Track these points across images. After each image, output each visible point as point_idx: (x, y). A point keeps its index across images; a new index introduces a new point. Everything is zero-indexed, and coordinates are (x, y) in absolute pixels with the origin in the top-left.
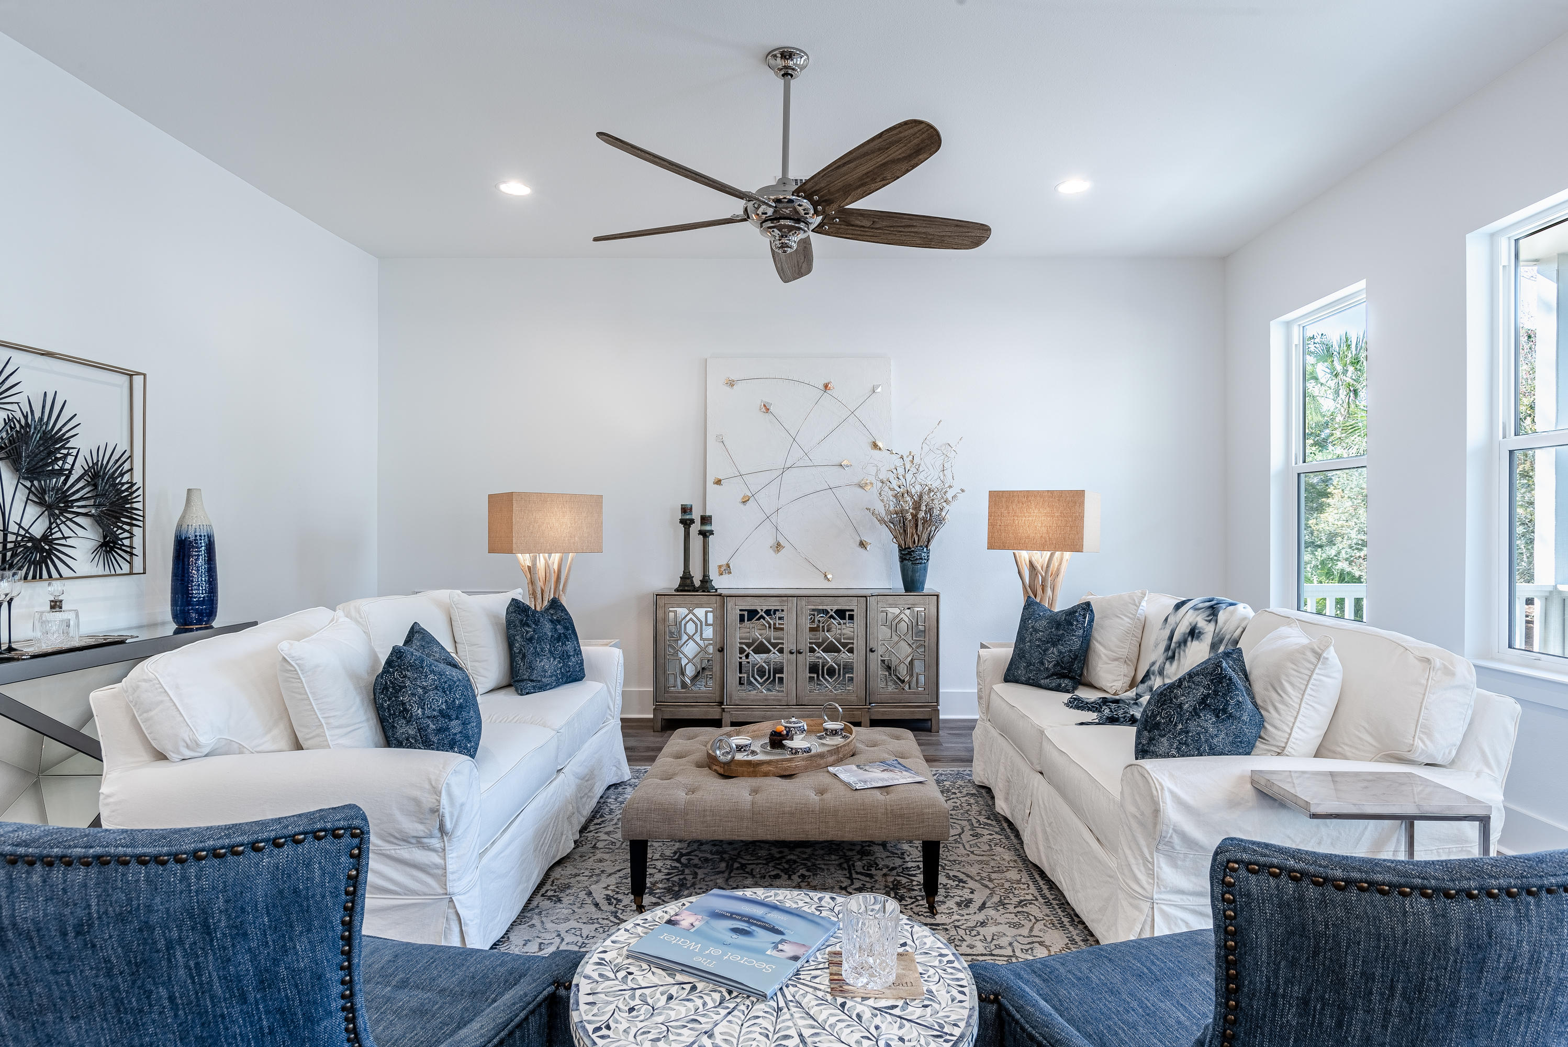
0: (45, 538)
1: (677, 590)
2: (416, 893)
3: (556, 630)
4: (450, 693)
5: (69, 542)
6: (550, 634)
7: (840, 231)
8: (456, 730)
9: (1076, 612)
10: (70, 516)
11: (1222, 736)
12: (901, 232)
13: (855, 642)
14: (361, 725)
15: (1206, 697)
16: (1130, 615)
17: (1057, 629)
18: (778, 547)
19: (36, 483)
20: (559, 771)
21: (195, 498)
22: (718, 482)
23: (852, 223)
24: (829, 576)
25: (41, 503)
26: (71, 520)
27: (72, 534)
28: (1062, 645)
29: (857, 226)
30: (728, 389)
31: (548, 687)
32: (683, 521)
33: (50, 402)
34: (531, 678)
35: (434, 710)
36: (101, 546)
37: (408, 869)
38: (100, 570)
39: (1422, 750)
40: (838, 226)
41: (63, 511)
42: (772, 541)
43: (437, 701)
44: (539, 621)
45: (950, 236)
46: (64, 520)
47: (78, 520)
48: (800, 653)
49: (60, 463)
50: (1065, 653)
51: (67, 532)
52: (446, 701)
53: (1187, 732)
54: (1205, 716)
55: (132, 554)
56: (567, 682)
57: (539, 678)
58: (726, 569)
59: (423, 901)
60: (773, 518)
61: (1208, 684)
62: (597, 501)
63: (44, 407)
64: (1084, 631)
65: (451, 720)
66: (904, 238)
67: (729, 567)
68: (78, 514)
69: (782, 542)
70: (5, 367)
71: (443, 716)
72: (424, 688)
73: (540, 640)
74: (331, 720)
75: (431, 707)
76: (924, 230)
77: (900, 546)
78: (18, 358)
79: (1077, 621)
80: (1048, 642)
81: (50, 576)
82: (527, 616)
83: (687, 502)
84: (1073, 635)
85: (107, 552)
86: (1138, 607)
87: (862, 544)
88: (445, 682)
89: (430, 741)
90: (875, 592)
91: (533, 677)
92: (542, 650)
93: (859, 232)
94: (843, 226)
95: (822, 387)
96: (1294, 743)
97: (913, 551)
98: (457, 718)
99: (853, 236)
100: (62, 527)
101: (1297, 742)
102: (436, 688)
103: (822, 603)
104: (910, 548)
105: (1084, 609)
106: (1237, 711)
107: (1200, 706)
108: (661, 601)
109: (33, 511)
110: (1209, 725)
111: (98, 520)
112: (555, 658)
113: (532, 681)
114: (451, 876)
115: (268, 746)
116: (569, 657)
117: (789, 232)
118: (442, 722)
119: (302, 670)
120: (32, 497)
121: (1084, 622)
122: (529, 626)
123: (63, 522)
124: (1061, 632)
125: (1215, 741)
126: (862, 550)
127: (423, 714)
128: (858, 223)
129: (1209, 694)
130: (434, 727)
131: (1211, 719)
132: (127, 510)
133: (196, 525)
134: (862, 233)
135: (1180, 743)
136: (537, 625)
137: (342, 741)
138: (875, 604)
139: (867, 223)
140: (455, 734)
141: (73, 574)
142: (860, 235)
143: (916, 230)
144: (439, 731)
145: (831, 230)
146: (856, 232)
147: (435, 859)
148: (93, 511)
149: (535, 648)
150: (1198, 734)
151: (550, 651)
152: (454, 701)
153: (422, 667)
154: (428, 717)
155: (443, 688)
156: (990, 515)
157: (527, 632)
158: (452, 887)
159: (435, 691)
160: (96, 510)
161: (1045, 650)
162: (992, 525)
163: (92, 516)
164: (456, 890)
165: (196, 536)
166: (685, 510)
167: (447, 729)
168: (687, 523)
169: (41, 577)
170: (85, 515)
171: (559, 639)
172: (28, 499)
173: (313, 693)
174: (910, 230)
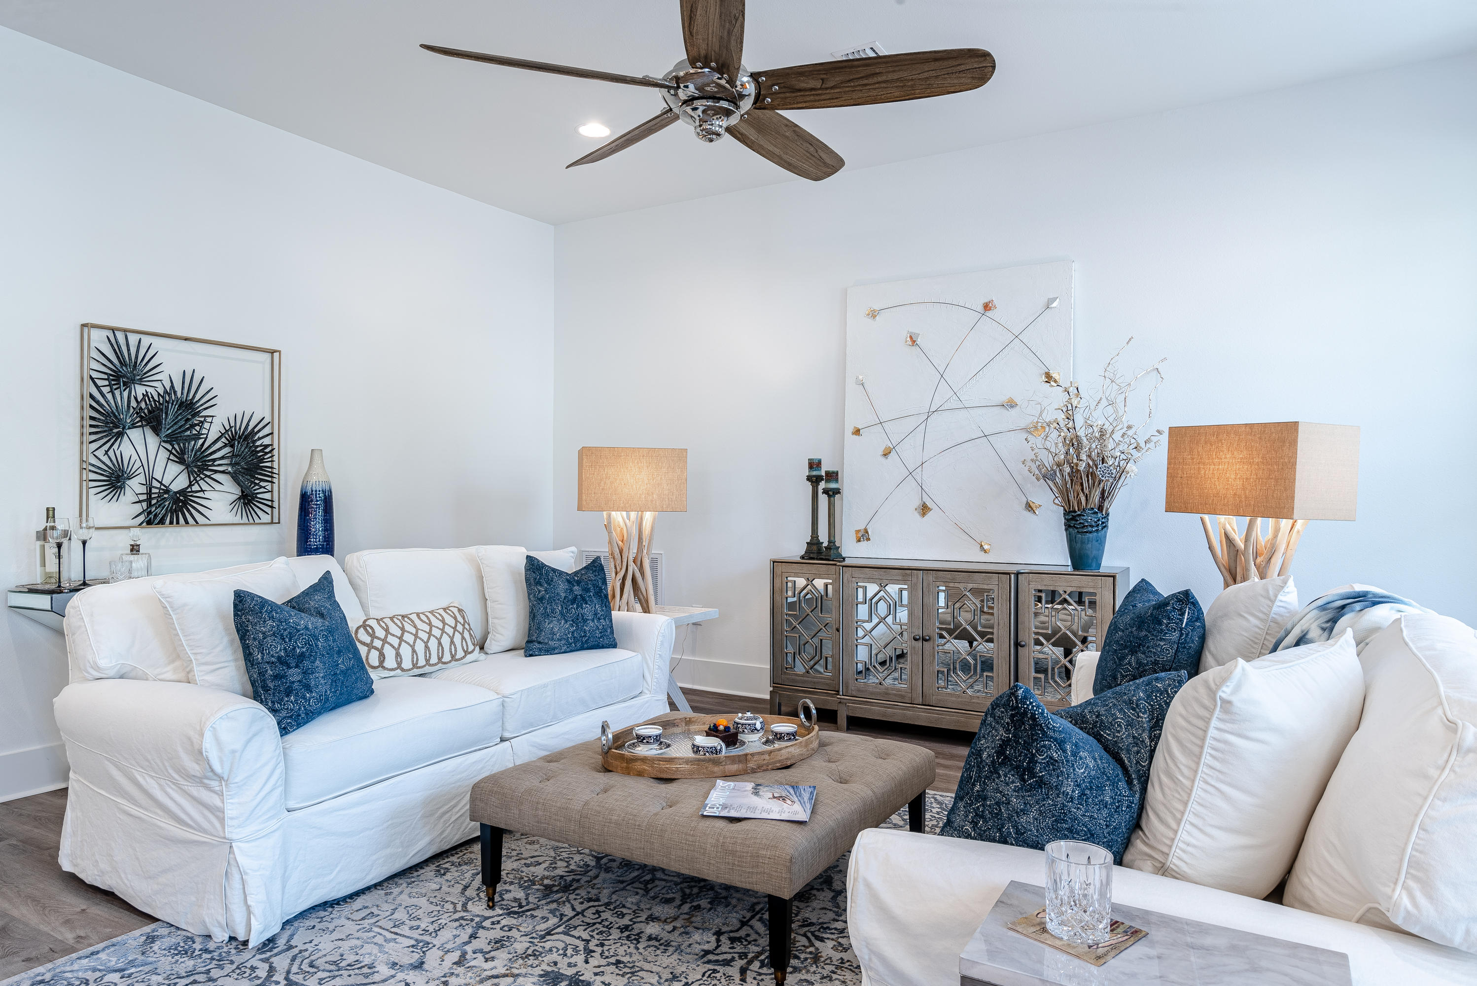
0: (183, 492)
1: (803, 557)
2: (205, 831)
3: (571, 590)
4: (290, 640)
5: (207, 495)
6: (563, 595)
7: (788, 100)
8: (296, 678)
9: (1167, 604)
10: (208, 473)
11: (1033, 814)
12: (865, 85)
13: (995, 631)
14: (226, 664)
15: (1005, 743)
16: (1261, 615)
17: (1139, 628)
18: (924, 509)
19: (176, 446)
20: (503, 740)
21: (317, 456)
22: (857, 432)
23: (797, 87)
24: (986, 547)
25: (181, 461)
26: (209, 477)
27: (209, 488)
28: (1144, 653)
29: (805, 90)
30: (870, 321)
31: (556, 651)
32: (809, 478)
33: (188, 379)
34: (539, 640)
35: (273, 656)
36: (239, 499)
37: (201, 807)
38: (237, 519)
39: (1408, 912)
40: (782, 95)
41: (202, 469)
42: (917, 503)
43: (275, 647)
44: (552, 581)
45: (937, 77)
46: (203, 476)
47: (216, 476)
48: (926, 640)
49: (198, 428)
50: (1147, 664)
51: (205, 486)
52: (285, 649)
53: (985, 799)
54: (1005, 776)
55: (272, 507)
56: (582, 648)
57: (546, 641)
58: (863, 536)
59: (215, 842)
60: (917, 475)
61: (1008, 723)
62: (679, 456)
63: (183, 383)
64: (1181, 635)
65: (289, 667)
66: (874, 93)
67: (867, 532)
68: (216, 472)
69: (929, 504)
70: (147, 351)
71: (282, 663)
72: (264, 633)
73: (551, 601)
74: (199, 657)
75: (269, 652)
76: (895, 76)
77: (1065, 510)
78: (157, 343)
79: (1169, 618)
80: (1126, 647)
81: (187, 522)
82: (541, 574)
83: (815, 456)
84: (1161, 640)
85: (245, 504)
86: (1273, 602)
87: (1029, 507)
88: (285, 630)
89: (267, 686)
90: (1027, 569)
91: (540, 639)
92: (553, 611)
93: (812, 98)
94: (788, 95)
95: (980, 308)
96: (1184, 851)
97: (1079, 515)
98: (297, 666)
99: (807, 104)
100: (201, 482)
101: (1189, 849)
102: (274, 634)
103: (954, 579)
104: (1075, 512)
105: (1179, 600)
106: (1051, 775)
107: (998, 758)
108: (779, 568)
109: (175, 469)
110: (1009, 790)
111: (234, 477)
112: (566, 621)
113: (539, 643)
114: (229, 821)
115: (169, 676)
116: (585, 621)
117: (714, 115)
118: (280, 669)
119: (171, 607)
120: (172, 457)
121: (1181, 621)
122: (541, 585)
123: (203, 479)
124: (1144, 633)
125: (1023, 819)
126: (1029, 514)
127: (263, 659)
128: (803, 85)
129: (1009, 740)
130: (271, 673)
131: (1013, 782)
132: (261, 468)
133: (316, 481)
134: (817, 98)
135: (977, 815)
136: (549, 584)
137: (209, 678)
138: (1026, 584)
139: (816, 83)
140: (293, 682)
141: (208, 522)
142: (815, 101)
143: (884, 78)
144: (276, 677)
145: (776, 103)
146: (808, 99)
147: (217, 801)
148: (230, 469)
149: (546, 608)
150: (998, 804)
151: (562, 613)
152: (294, 649)
153: (261, 612)
154: (268, 663)
155: (282, 635)
156: (1169, 463)
157: (540, 591)
158: (231, 832)
159: (273, 638)
160: (232, 468)
161: (1122, 659)
162: (1171, 476)
163: (229, 473)
164: (234, 837)
165: (312, 491)
166: (814, 465)
167: (284, 676)
168: (814, 480)
169: (178, 523)
170: (223, 472)
171: (573, 601)
172: (169, 459)
173: (182, 630)
174: (875, 80)
